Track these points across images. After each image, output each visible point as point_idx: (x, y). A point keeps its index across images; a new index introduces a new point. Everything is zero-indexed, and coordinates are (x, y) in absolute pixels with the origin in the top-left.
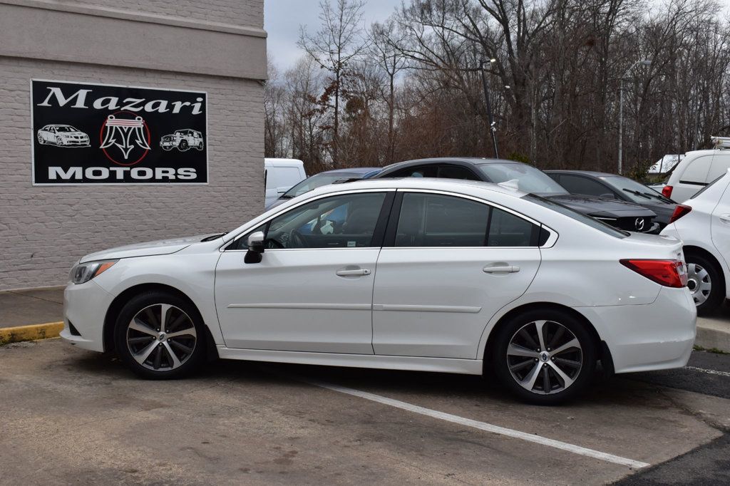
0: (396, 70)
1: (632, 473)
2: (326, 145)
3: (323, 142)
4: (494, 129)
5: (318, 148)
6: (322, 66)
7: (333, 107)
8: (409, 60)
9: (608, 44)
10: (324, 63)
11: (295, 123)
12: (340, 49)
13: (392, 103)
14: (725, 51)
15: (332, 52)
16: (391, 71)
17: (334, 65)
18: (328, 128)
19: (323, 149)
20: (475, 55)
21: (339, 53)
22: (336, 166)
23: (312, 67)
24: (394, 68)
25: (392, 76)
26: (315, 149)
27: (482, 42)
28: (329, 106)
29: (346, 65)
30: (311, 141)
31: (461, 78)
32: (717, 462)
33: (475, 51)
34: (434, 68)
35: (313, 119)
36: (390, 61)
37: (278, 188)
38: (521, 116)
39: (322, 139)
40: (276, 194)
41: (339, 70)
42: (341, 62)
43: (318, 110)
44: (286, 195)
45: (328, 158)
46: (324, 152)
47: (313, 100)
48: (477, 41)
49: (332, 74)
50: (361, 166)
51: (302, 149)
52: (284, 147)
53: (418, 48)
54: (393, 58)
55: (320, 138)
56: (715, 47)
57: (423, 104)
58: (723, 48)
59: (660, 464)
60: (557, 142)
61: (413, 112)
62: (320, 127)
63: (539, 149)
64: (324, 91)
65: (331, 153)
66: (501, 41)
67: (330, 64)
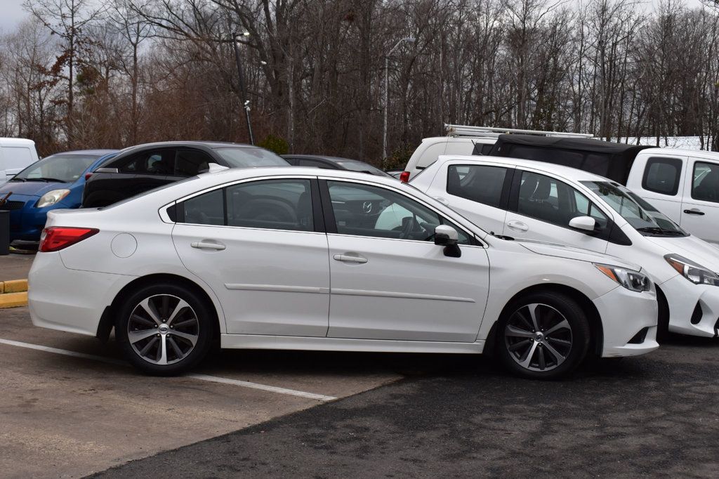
0: (140, 38)
1: (319, 403)
2: (59, 122)
3: (56, 118)
4: (248, 109)
5: (50, 125)
6: (53, 33)
7: (66, 78)
8: (156, 27)
9: (370, 19)
10: (55, 29)
11: (21, 94)
12: (73, 13)
13: (136, 75)
14: (495, 29)
15: (63, 16)
16: (134, 40)
17: (67, 31)
18: (60, 102)
19: (55, 127)
20: (230, 25)
21: (72, 18)
22: (70, 146)
23: (38, 31)
24: (138, 36)
25: (135, 46)
26: (46, 126)
27: (237, 11)
28: (61, 77)
29: (80, 31)
30: (41, 116)
31: (214, 49)
32: (391, 395)
33: (230, 20)
34: (185, 37)
35: (43, 92)
36: (133, 29)
37: (7, 170)
38: (280, 94)
39: (55, 115)
40: (5, 177)
41: (72, 36)
42: (75, 27)
43: (48, 82)
44: (17, 177)
45: (62, 136)
46: (57, 129)
47: (42, 70)
48: (233, 9)
49: (65, 42)
50: (100, 148)
51: (30, 126)
52: (10, 123)
53: (166, 15)
54: (136, 25)
55: (52, 114)
56: (487, 25)
57: (172, 77)
58: (495, 26)
59: (345, 398)
60: (316, 124)
61: (160, 86)
62: (51, 101)
63: (297, 131)
64: (56, 60)
65: (65, 130)
66: (258, 11)
67: (63, 30)
